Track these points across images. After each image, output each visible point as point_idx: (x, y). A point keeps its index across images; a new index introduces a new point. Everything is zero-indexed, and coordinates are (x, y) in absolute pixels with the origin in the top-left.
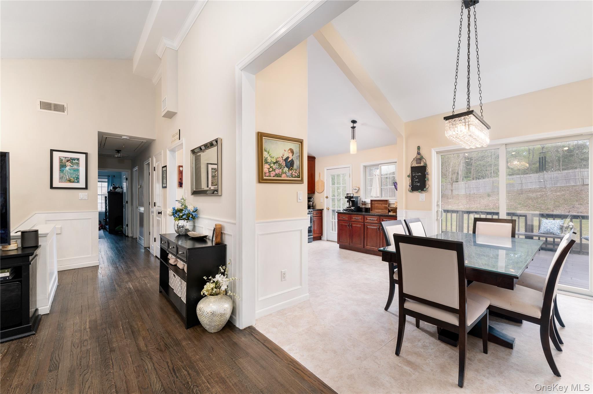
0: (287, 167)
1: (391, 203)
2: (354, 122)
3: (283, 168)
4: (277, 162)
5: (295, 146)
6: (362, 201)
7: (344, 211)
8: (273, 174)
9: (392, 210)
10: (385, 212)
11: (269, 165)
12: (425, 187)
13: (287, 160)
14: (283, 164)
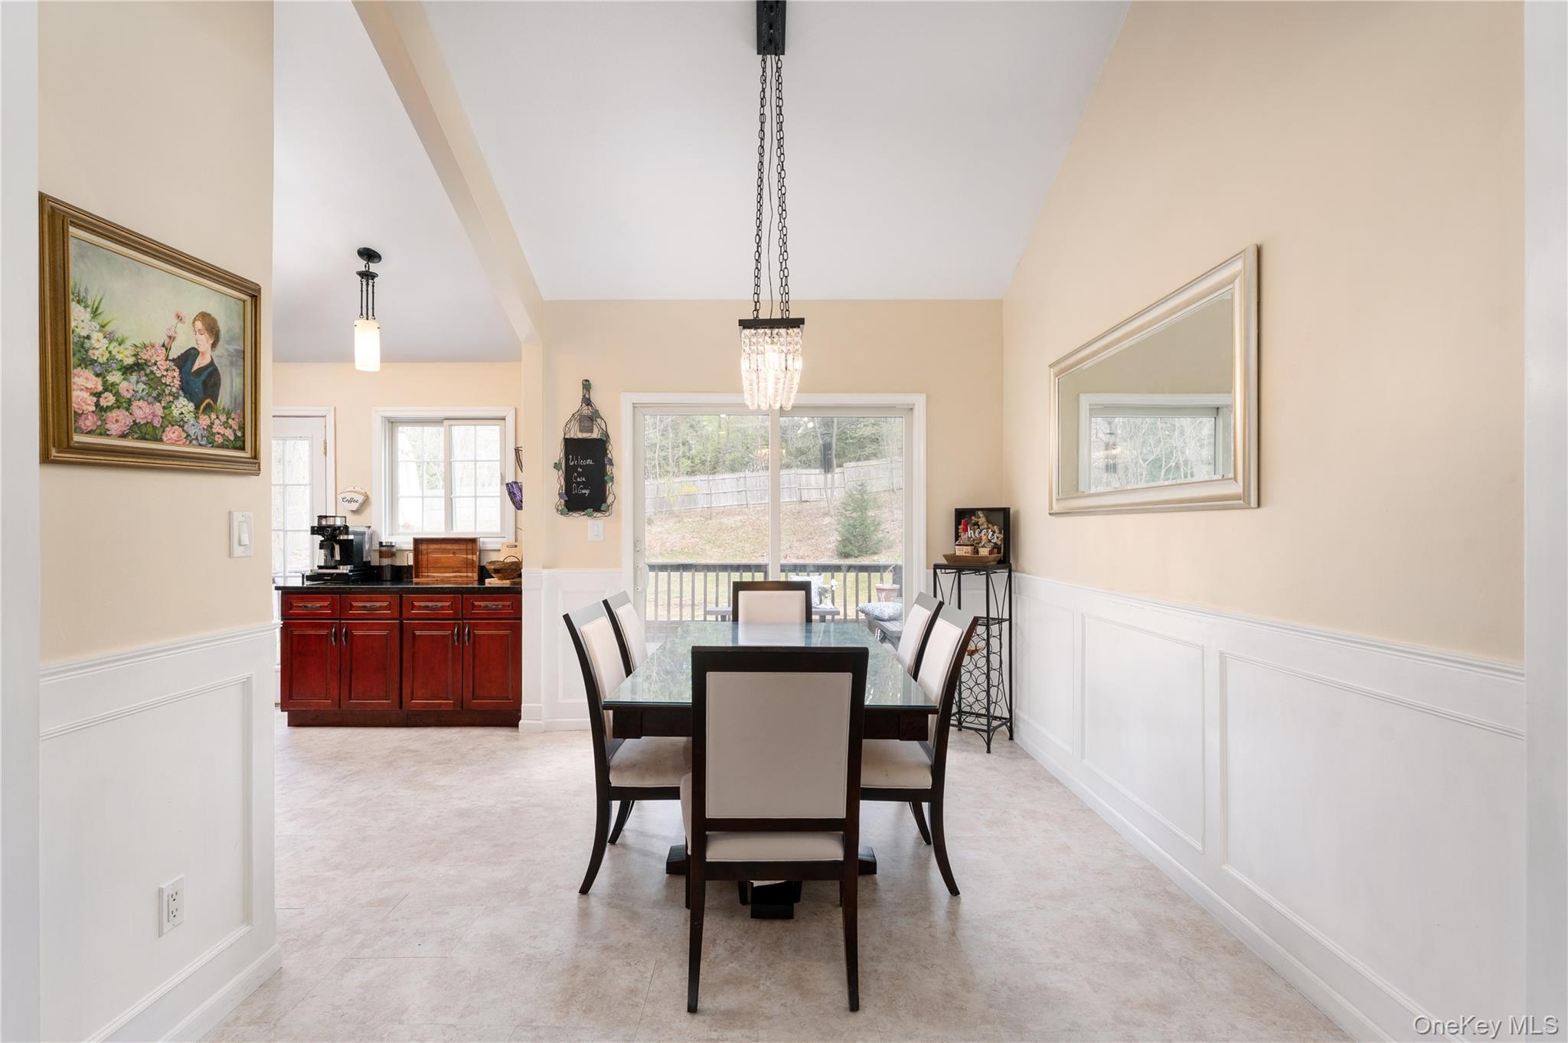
0: (190, 396)
1: (489, 547)
2: (369, 255)
3: (171, 398)
4: (138, 367)
5: (220, 304)
6: (381, 543)
7: (307, 583)
8: (119, 421)
9: (497, 571)
10: (467, 577)
11: (98, 375)
12: (604, 500)
13: (189, 364)
14: (168, 381)
